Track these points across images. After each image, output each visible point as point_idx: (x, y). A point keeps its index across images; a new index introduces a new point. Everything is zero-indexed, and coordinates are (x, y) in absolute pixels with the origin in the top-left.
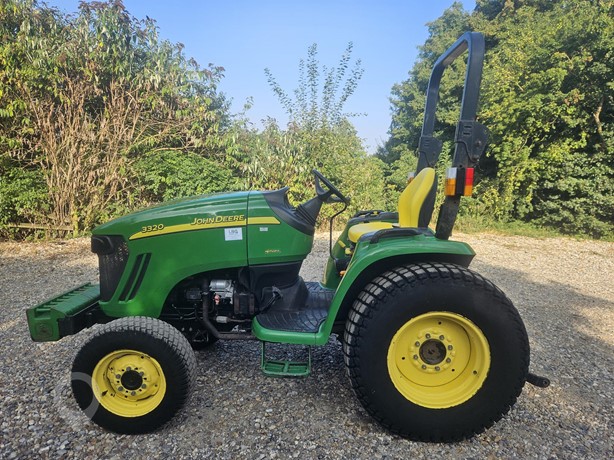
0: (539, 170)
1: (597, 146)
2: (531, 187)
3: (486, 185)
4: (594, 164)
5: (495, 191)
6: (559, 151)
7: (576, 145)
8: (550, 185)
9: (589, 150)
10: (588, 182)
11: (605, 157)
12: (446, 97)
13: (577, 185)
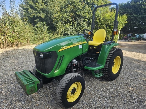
0: (64, 30)
1: (74, 25)
2: (63, 33)
3: (54, 33)
4: (73, 29)
5: (56, 34)
6: (68, 26)
7: (70, 25)
8: (66, 33)
9: (72, 26)
10: (72, 32)
11: (75, 27)
12: (39, 10)
13: (70, 33)
